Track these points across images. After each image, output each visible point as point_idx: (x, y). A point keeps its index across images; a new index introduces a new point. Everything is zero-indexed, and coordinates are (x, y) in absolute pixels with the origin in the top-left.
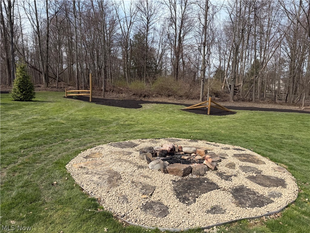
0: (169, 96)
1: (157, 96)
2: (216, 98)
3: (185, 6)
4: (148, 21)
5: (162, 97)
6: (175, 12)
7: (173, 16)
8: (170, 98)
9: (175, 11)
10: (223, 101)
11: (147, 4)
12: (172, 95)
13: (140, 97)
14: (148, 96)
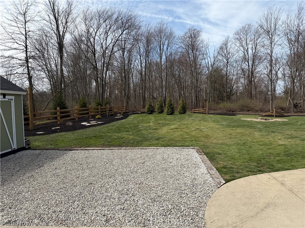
0: (248, 111)
1: (240, 111)
2: (282, 111)
3: (255, 49)
4: (227, 62)
5: (243, 111)
6: (248, 55)
7: (246, 57)
8: (249, 112)
9: (248, 53)
10: (287, 113)
11: (227, 51)
12: (250, 110)
13: (230, 112)
14: (235, 111)
